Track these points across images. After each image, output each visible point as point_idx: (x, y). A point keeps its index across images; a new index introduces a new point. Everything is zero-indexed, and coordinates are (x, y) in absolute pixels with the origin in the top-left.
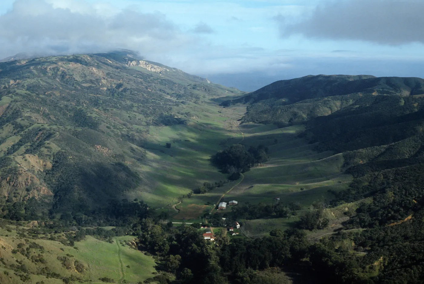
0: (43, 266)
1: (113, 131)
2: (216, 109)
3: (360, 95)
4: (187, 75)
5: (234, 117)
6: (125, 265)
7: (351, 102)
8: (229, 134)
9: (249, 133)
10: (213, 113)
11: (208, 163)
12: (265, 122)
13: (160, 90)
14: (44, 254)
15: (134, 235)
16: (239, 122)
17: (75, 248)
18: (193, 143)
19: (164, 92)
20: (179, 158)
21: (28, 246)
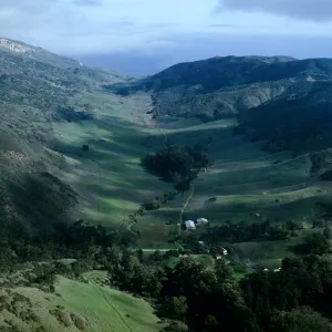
0: (36, 325)
1: (16, 131)
2: (115, 98)
3: (292, 80)
4: (55, 55)
5: (140, 108)
6: (123, 314)
7: (282, 90)
8: (145, 130)
9: (169, 128)
10: (114, 104)
11: (141, 168)
12: (186, 115)
13: (41, 76)
14: (33, 309)
15: (102, 269)
16: (150, 116)
17: (58, 295)
18: (110, 144)
19: (46, 78)
20: (102, 162)
21: (11, 299)
